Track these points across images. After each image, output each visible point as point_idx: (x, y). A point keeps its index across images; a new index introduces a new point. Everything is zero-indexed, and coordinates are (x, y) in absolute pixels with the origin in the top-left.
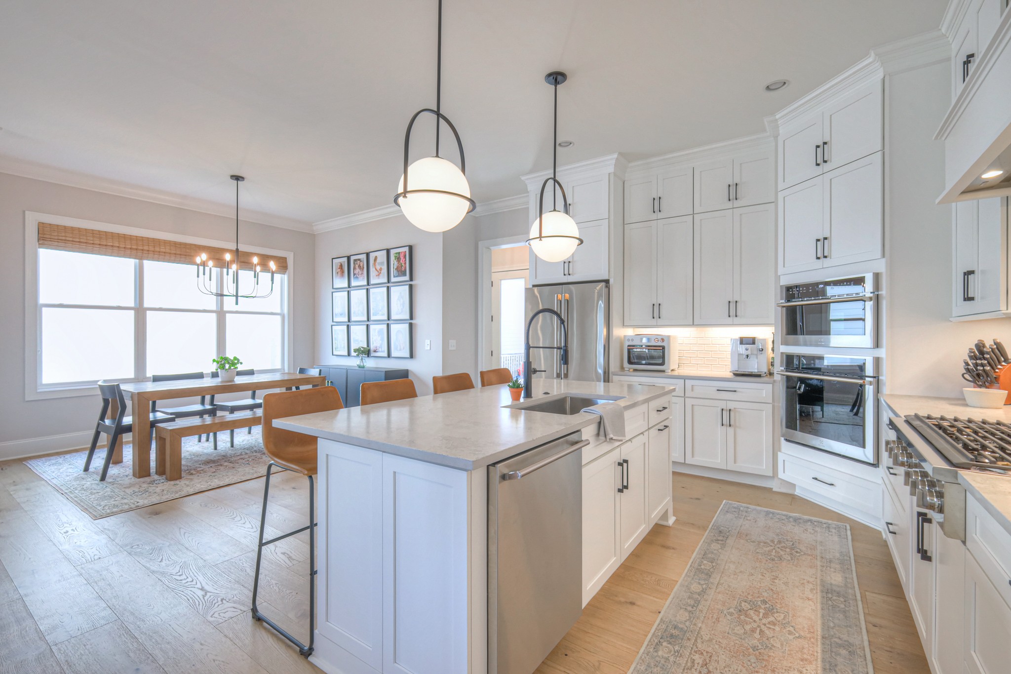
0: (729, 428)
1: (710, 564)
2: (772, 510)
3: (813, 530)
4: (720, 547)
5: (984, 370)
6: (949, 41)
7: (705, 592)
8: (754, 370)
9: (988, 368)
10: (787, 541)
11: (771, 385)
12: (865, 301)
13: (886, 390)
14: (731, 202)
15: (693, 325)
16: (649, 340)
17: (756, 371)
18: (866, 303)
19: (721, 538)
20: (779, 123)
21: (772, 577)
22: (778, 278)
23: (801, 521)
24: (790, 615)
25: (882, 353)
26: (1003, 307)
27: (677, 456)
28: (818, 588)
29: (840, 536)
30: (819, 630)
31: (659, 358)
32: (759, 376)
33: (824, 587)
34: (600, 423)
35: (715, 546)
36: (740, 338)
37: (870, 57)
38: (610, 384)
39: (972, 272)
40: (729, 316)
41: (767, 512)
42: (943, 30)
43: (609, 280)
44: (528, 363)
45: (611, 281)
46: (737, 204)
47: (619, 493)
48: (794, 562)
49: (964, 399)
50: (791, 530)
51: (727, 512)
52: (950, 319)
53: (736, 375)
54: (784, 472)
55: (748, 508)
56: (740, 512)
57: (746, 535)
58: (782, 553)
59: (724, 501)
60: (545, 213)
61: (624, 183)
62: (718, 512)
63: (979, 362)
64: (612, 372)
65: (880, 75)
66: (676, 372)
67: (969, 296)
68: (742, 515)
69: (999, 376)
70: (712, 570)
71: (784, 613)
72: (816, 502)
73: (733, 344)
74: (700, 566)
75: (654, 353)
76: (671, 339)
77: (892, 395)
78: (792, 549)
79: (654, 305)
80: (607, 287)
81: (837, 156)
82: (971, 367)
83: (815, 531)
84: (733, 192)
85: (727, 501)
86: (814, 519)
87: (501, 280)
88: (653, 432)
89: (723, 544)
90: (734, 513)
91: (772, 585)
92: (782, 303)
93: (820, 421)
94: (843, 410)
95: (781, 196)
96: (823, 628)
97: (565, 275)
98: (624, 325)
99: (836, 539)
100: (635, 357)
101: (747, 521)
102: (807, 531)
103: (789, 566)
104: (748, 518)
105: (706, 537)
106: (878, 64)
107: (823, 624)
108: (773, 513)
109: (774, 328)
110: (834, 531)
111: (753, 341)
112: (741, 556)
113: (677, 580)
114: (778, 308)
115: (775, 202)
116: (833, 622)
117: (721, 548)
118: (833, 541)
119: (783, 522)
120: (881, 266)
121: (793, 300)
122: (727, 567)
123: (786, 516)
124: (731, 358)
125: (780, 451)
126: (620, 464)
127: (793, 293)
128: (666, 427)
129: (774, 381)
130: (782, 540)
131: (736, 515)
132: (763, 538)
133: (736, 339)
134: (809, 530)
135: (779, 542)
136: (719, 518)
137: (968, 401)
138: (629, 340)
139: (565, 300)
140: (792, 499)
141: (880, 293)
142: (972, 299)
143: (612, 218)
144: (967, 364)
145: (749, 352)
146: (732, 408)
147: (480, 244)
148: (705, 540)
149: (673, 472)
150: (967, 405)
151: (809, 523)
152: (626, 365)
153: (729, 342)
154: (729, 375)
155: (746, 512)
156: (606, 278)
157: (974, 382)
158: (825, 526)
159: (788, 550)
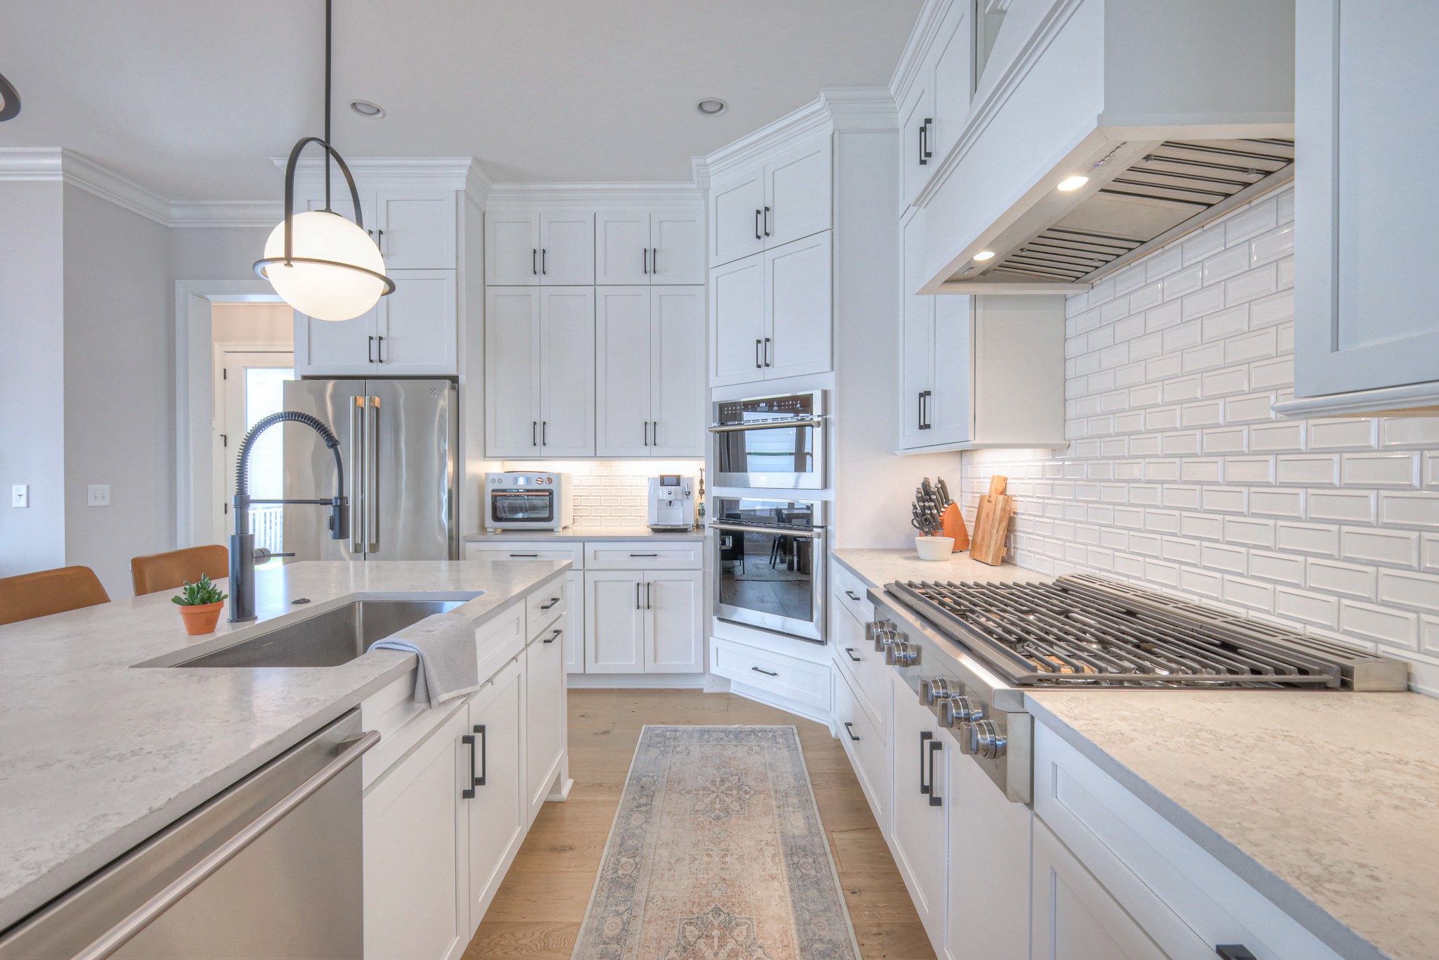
0: (647, 611)
1: (631, 861)
2: (706, 727)
3: (758, 746)
4: (644, 820)
5: (931, 514)
6: (896, 108)
7: (627, 930)
8: (678, 521)
9: (935, 512)
10: (732, 775)
11: (701, 543)
12: (812, 427)
13: (835, 545)
14: (648, 274)
15: (595, 456)
16: (528, 480)
17: (681, 523)
18: (814, 429)
19: (643, 801)
20: (711, 170)
21: (722, 853)
22: (709, 391)
23: (742, 735)
24: (755, 923)
25: (830, 495)
26: (971, 438)
27: (573, 665)
28: (780, 851)
29: (789, 747)
30: (795, 936)
31: (544, 507)
32: (684, 531)
33: (787, 845)
34: (415, 672)
35: (637, 819)
36: (661, 476)
37: (819, 101)
38: (461, 562)
39: (928, 393)
40: (646, 445)
41: (701, 731)
42: (892, 91)
43: (458, 377)
44: (242, 539)
45: (462, 380)
46: (656, 279)
47: (467, 800)
48: (744, 813)
49: (915, 550)
50: (733, 756)
51: (649, 746)
52: (896, 452)
53: (656, 531)
54: (717, 665)
55: (676, 731)
56: (667, 741)
57: (679, 783)
58: (728, 800)
59: (644, 727)
60: (297, 213)
61: (484, 215)
62: (636, 751)
63: (927, 504)
64: (464, 537)
65: (828, 129)
66: (570, 530)
67: (926, 423)
68: (670, 746)
69: (943, 520)
70: (635, 873)
71: (746, 923)
72: (756, 700)
73: (651, 486)
74: (616, 872)
75: (538, 502)
76: (563, 478)
77: (841, 550)
78: (739, 789)
79: (535, 423)
80: (453, 388)
81: (782, 227)
82: (919, 511)
83: (761, 748)
84: (650, 261)
85: (648, 726)
86: (757, 727)
87: (246, 368)
88: (538, 646)
89: (647, 812)
90: (658, 745)
91: (723, 869)
92: (714, 427)
93: (742, 579)
94: (761, 562)
95: (713, 274)
96: (798, 930)
97: (371, 361)
98: (485, 456)
99: (785, 753)
100: (506, 509)
101: (678, 756)
102: (752, 750)
103: (739, 822)
104: (679, 750)
105: (622, 806)
106: (826, 114)
107: (797, 919)
108: (708, 732)
109: (704, 462)
110: (781, 740)
111: (677, 481)
112: (675, 827)
113: (578, 920)
114: (710, 433)
115: (706, 285)
116: (807, 910)
117: (647, 822)
118: (783, 757)
119: (723, 742)
120: (830, 382)
121: (729, 423)
122: (657, 858)
123: (723, 731)
124: (649, 506)
125: (712, 636)
126: (468, 740)
127: (728, 412)
128: (557, 632)
129: (705, 538)
130: (725, 776)
131: (662, 749)
132: (701, 780)
133: (655, 478)
134: (754, 748)
135: (723, 781)
136: (639, 761)
137: (921, 553)
138: (493, 481)
139: (371, 408)
140: (729, 701)
141: (828, 416)
142: (928, 427)
143: (462, 269)
144: (915, 507)
145: (672, 497)
146: (651, 581)
147: (180, 286)
148: (620, 813)
149: (568, 689)
150: (918, 558)
151: (753, 737)
152: (489, 522)
153: (645, 482)
154: (646, 531)
155: (675, 739)
156: (453, 372)
157: (921, 528)
158: (770, 734)
159: (734, 792)
